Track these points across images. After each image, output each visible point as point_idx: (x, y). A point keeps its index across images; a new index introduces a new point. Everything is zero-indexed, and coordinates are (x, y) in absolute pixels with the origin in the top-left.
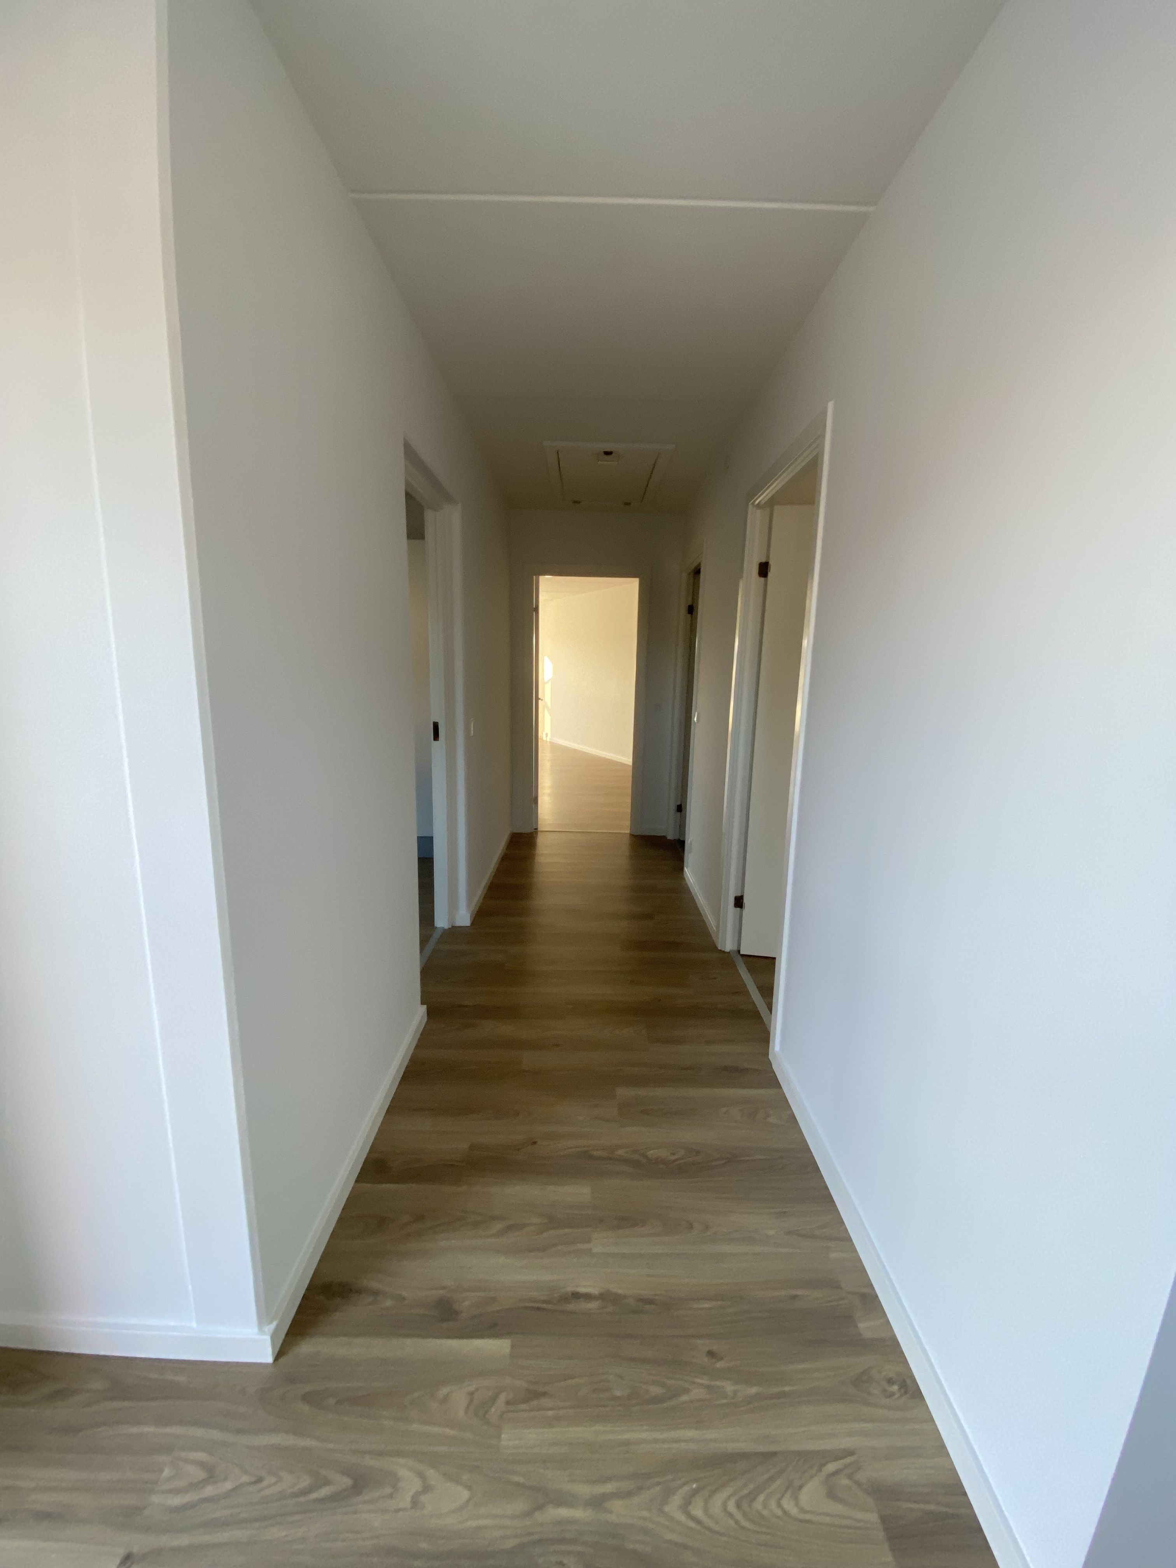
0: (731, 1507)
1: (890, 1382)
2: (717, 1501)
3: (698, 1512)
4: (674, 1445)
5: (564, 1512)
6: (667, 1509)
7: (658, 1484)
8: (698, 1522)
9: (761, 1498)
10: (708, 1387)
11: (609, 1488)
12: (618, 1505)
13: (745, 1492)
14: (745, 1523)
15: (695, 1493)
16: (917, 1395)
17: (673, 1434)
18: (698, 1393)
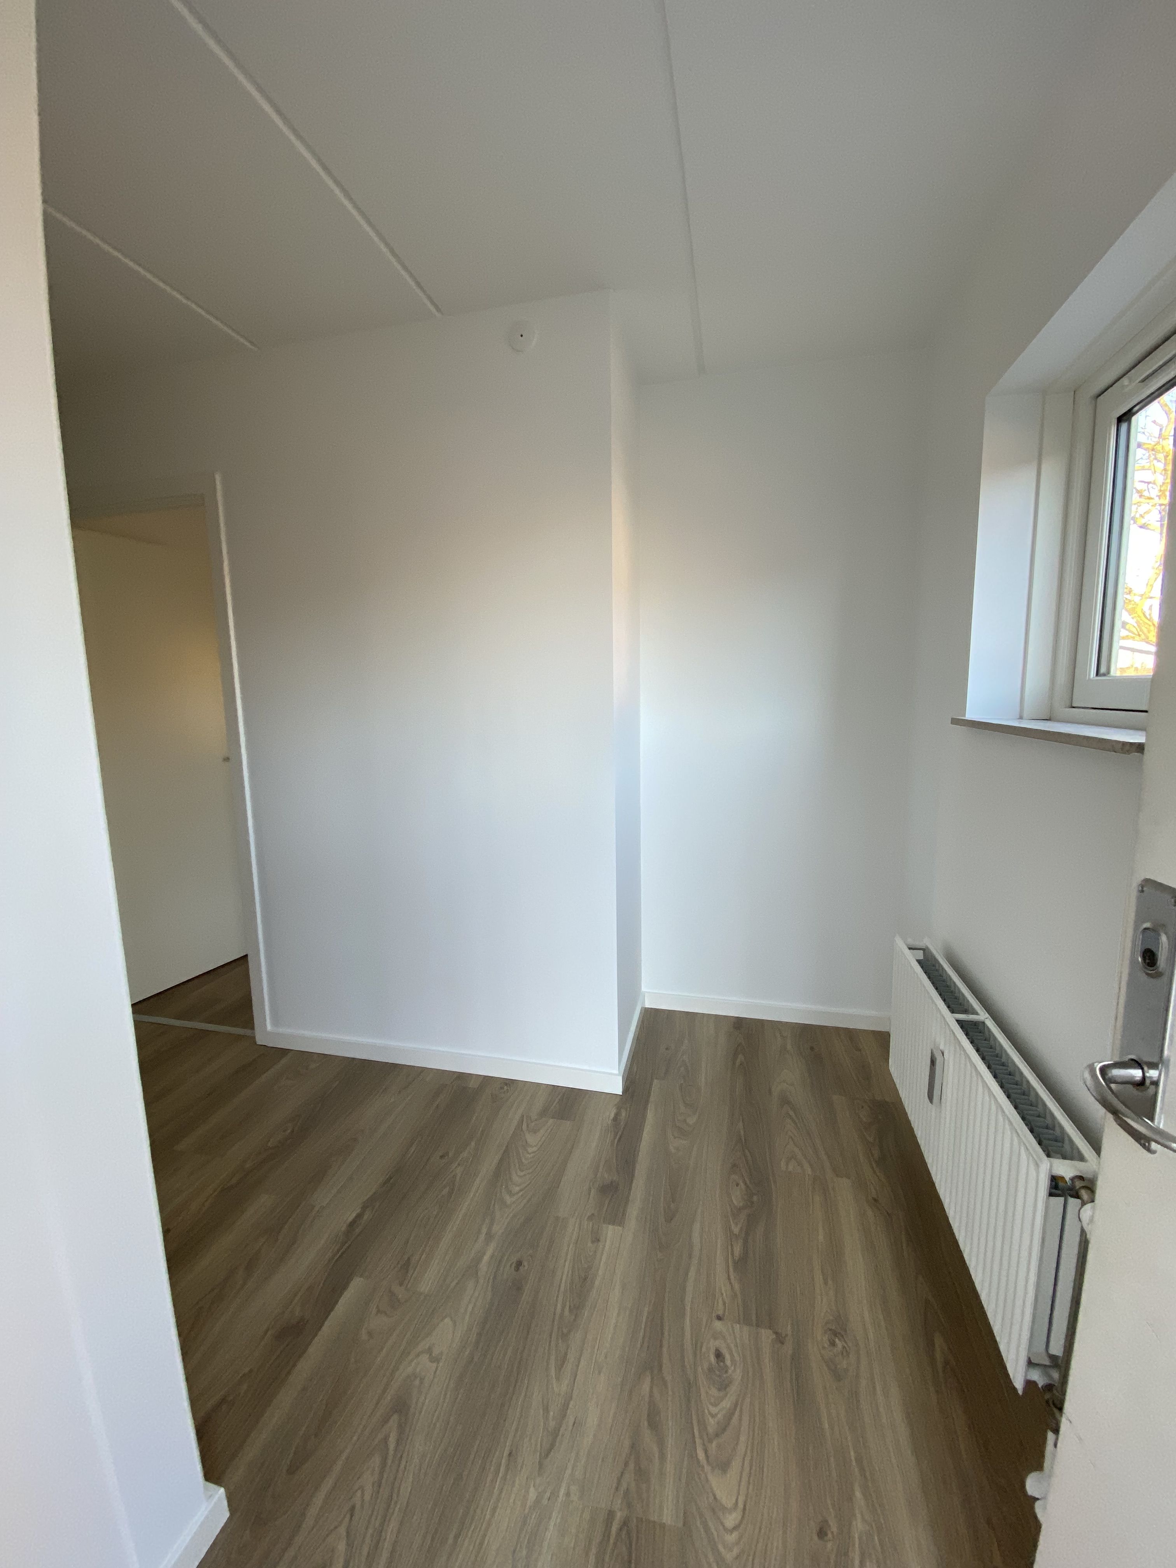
0: (522, 1174)
1: (502, 1088)
2: (515, 1178)
3: (517, 1189)
4: (479, 1191)
5: (486, 1258)
6: (509, 1202)
7: (494, 1205)
8: (521, 1190)
9: (523, 1160)
10: (459, 1165)
11: (484, 1230)
12: (495, 1228)
13: (517, 1165)
14: (531, 1171)
15: (507, 1187)
16: (513, 1081)
17: (474, 1189)
18: (459, 1171)
